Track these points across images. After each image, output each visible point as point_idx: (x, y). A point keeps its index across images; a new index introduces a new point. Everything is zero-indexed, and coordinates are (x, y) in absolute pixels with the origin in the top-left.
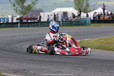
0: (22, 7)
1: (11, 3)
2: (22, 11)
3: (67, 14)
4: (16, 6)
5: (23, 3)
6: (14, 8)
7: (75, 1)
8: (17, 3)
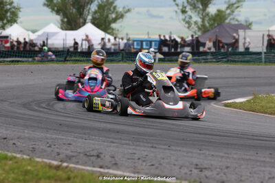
0: (202, 15)
1: (177, 5)
2: (202, 25)
4: (189, 13)
5: (206, 5)
6: (183, 17)
8: (191, 5)
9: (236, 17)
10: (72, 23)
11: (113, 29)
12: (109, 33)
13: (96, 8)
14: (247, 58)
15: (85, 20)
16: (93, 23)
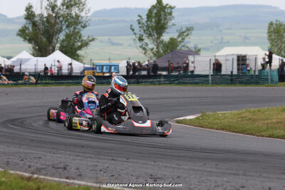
0: (157, 42)
1: (135, 34)
2: (158, 52)
3: (246, 60)
5: (160, 34)
6: (141, 44)
7: (269, 32)
8: (147, 34)
9: (187, 45)
10: (42, 51)
11: (78, 56)
12: (75, 59)
13: (64, 37)
14: (197, 80)
15: (54, 48)
16: (61, 51)
